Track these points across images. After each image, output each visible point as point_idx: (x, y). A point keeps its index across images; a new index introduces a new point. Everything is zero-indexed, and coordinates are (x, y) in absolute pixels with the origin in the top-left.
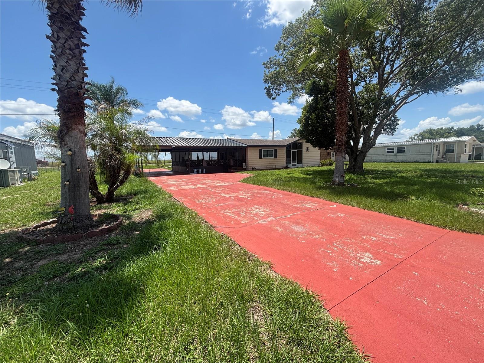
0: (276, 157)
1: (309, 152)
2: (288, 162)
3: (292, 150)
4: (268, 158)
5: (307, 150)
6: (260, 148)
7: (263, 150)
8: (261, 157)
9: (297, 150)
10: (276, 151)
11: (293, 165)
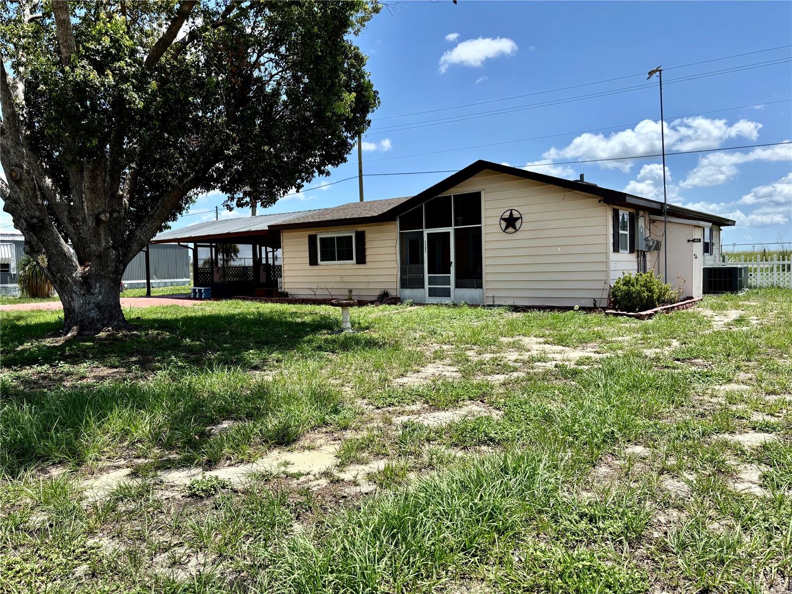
0: (361, 260)
1: (518, 235)
2: (410, 279)
3: (426, 232)
4: (336, 262)
5: (511, 222)
6: (312, 233)
7: (319, 237)
8: (313, 262)
9: (451, 230)
10: (361, 237)
11: (433, 293)
